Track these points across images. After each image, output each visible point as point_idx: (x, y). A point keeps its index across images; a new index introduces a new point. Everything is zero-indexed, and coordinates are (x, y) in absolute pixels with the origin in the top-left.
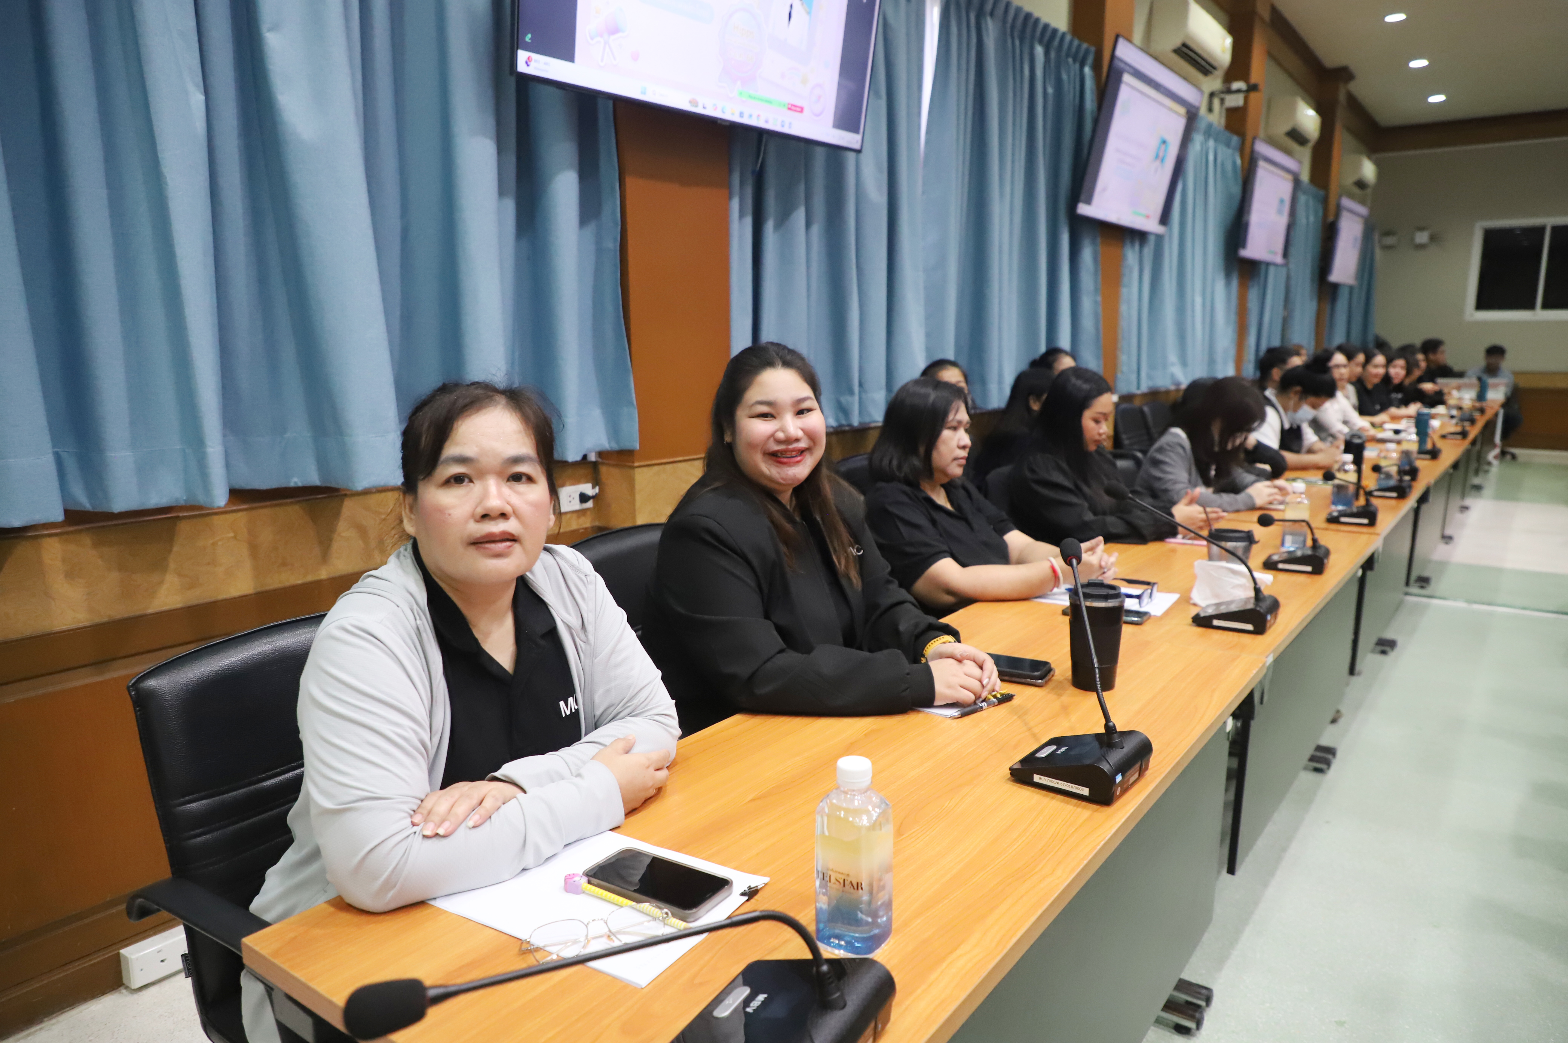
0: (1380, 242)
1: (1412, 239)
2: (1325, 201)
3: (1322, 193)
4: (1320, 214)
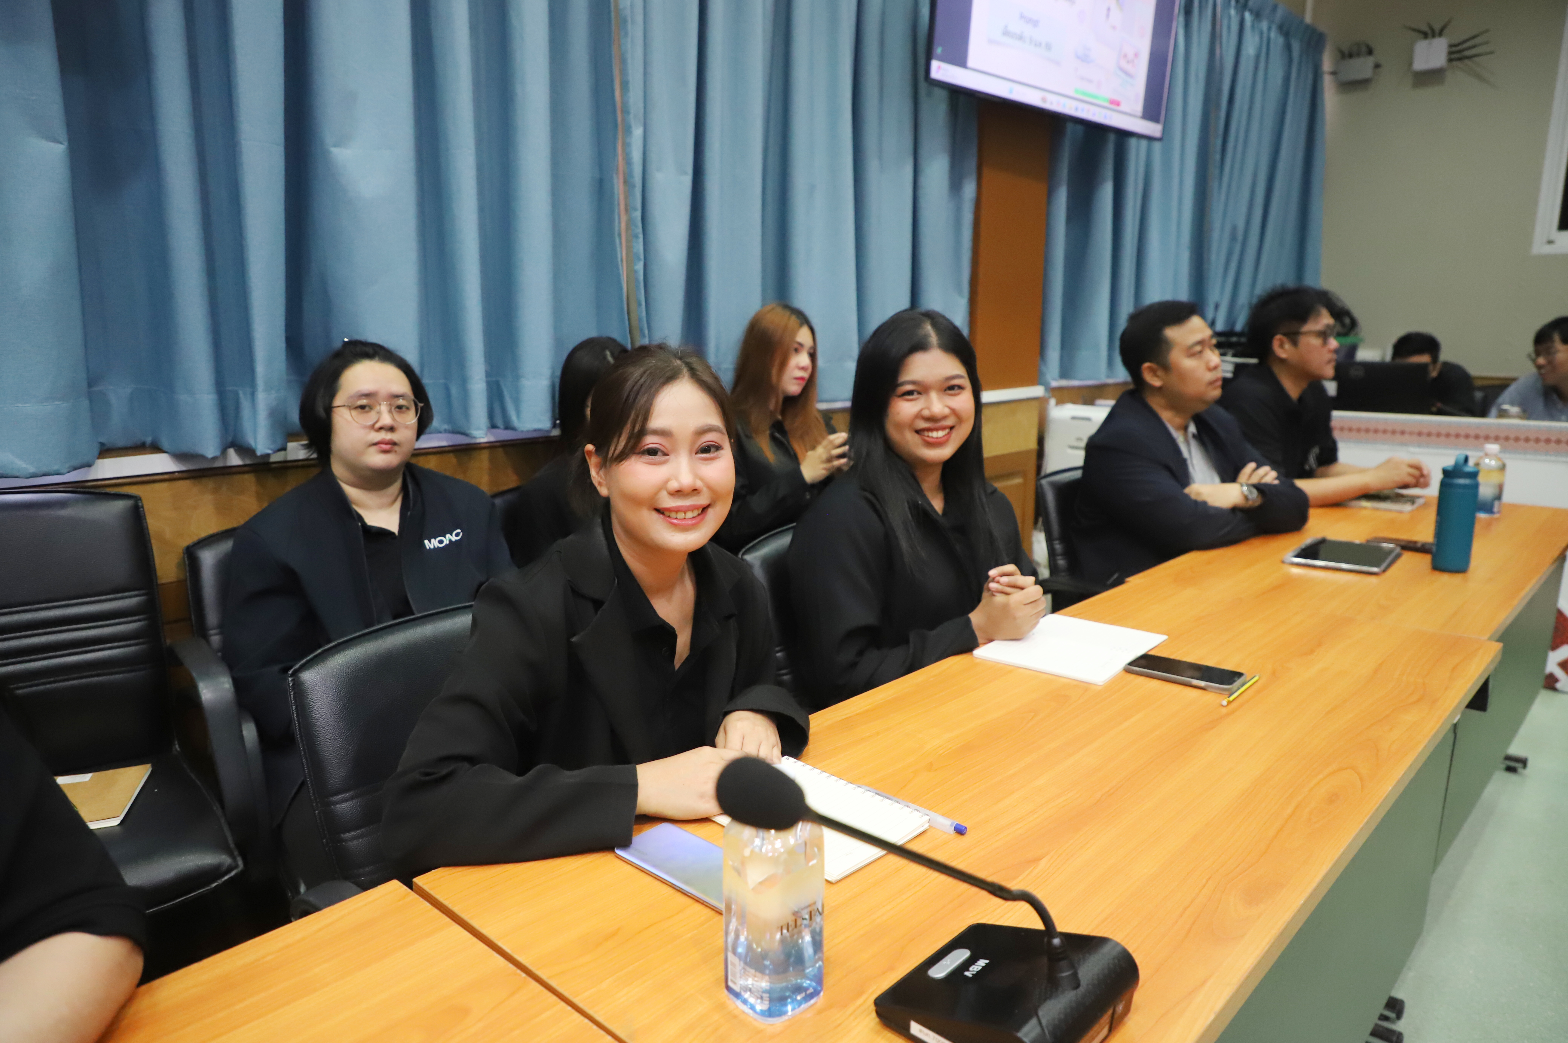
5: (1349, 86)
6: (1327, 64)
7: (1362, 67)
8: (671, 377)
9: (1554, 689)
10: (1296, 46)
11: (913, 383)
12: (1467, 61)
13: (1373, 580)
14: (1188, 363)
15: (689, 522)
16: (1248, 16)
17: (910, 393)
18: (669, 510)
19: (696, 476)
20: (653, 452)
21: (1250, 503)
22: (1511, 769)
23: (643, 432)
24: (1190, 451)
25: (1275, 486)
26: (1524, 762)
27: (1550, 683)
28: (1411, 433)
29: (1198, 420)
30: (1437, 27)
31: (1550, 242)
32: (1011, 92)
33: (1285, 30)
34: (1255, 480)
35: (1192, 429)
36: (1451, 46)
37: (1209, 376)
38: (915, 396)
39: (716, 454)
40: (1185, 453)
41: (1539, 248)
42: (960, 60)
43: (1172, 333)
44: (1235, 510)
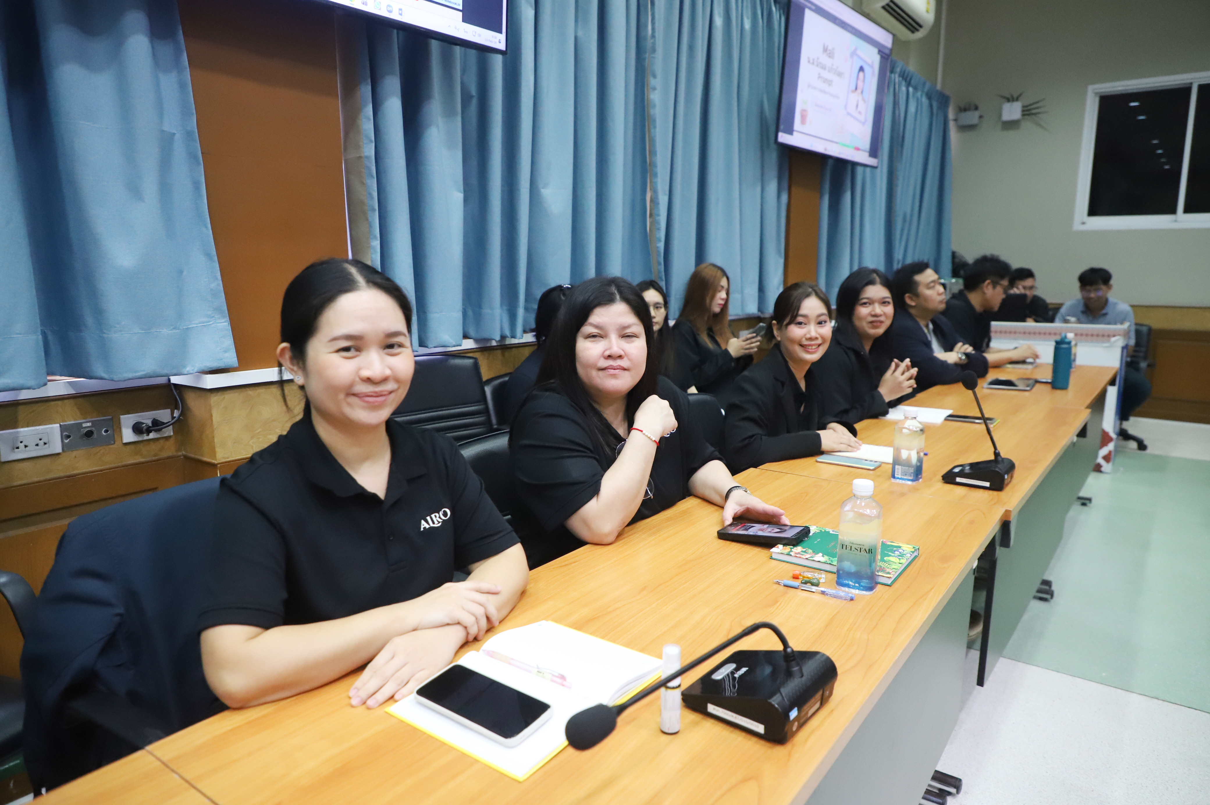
5: (964, 128)
6: (951, 115)
7: (972, 117)
8: (808, 295)
9: (1100, 471)
10: (935, 105)
11: (867, 298)
12: (1033, 116)
13: (1026, 393)
14: (928, 292)
15: (814, 350)
16: (911, 89)
17: (865, 303)
18: (806, 345)
19: (816, 332)
20: (800, 323)
21: (963, 361)
22: (1084, 504)
23: (797, 315)
24: (931, 338)
25: (973, 354)
26: (1090, 500)
27: (1098, 468)
28: (1020, 333)
29: (934, 322)
30: (1015, 96)
31: (1083, 223)
32: (826, 149)
33: (929, 97)
34: (963, 350)
35: (931, 326)
36: (1024, 107)
37: (940, 298)
38: (868, 305)
39: (825, 324)
40: (929, 338)
41: (1077, 227)
42: (790, 131)
43: (918, 278)
44: (956, 365)
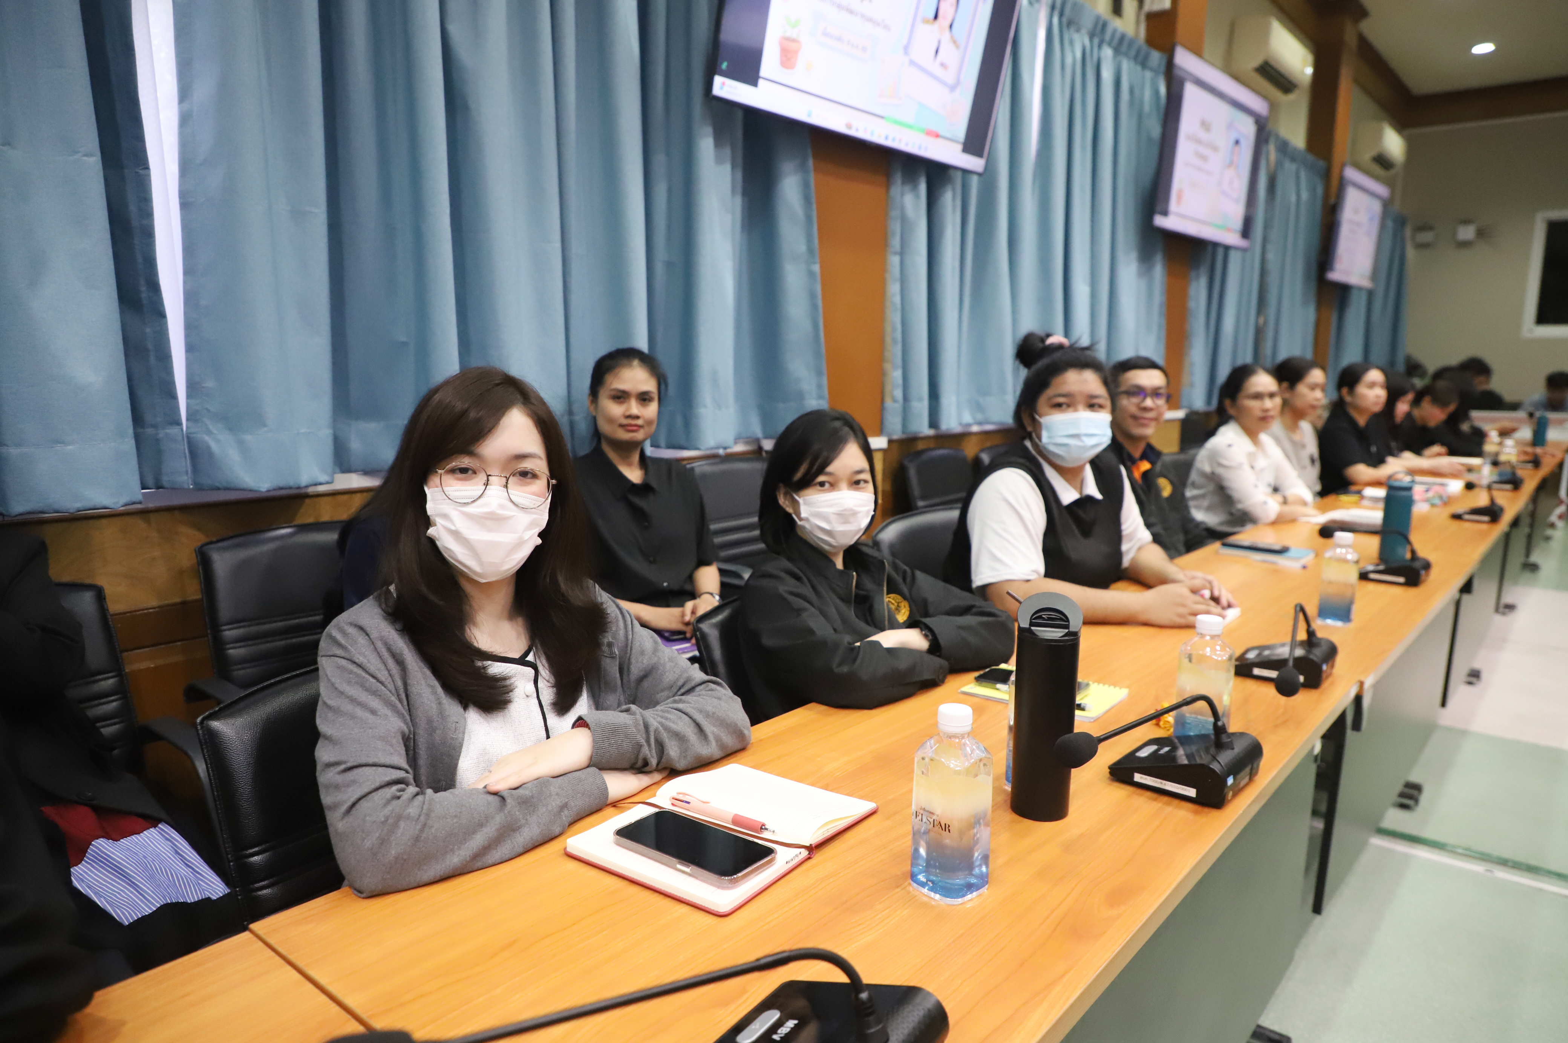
0: (1413, 238)
1: (1454, 233)
2: (1327, 175)
3: (1321, 164)
4: (1320, 191)
